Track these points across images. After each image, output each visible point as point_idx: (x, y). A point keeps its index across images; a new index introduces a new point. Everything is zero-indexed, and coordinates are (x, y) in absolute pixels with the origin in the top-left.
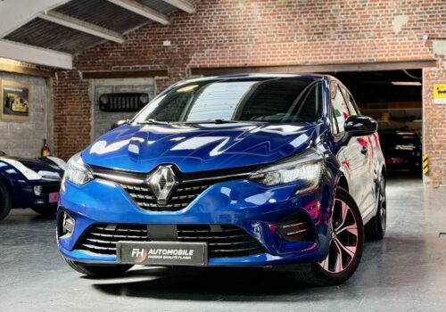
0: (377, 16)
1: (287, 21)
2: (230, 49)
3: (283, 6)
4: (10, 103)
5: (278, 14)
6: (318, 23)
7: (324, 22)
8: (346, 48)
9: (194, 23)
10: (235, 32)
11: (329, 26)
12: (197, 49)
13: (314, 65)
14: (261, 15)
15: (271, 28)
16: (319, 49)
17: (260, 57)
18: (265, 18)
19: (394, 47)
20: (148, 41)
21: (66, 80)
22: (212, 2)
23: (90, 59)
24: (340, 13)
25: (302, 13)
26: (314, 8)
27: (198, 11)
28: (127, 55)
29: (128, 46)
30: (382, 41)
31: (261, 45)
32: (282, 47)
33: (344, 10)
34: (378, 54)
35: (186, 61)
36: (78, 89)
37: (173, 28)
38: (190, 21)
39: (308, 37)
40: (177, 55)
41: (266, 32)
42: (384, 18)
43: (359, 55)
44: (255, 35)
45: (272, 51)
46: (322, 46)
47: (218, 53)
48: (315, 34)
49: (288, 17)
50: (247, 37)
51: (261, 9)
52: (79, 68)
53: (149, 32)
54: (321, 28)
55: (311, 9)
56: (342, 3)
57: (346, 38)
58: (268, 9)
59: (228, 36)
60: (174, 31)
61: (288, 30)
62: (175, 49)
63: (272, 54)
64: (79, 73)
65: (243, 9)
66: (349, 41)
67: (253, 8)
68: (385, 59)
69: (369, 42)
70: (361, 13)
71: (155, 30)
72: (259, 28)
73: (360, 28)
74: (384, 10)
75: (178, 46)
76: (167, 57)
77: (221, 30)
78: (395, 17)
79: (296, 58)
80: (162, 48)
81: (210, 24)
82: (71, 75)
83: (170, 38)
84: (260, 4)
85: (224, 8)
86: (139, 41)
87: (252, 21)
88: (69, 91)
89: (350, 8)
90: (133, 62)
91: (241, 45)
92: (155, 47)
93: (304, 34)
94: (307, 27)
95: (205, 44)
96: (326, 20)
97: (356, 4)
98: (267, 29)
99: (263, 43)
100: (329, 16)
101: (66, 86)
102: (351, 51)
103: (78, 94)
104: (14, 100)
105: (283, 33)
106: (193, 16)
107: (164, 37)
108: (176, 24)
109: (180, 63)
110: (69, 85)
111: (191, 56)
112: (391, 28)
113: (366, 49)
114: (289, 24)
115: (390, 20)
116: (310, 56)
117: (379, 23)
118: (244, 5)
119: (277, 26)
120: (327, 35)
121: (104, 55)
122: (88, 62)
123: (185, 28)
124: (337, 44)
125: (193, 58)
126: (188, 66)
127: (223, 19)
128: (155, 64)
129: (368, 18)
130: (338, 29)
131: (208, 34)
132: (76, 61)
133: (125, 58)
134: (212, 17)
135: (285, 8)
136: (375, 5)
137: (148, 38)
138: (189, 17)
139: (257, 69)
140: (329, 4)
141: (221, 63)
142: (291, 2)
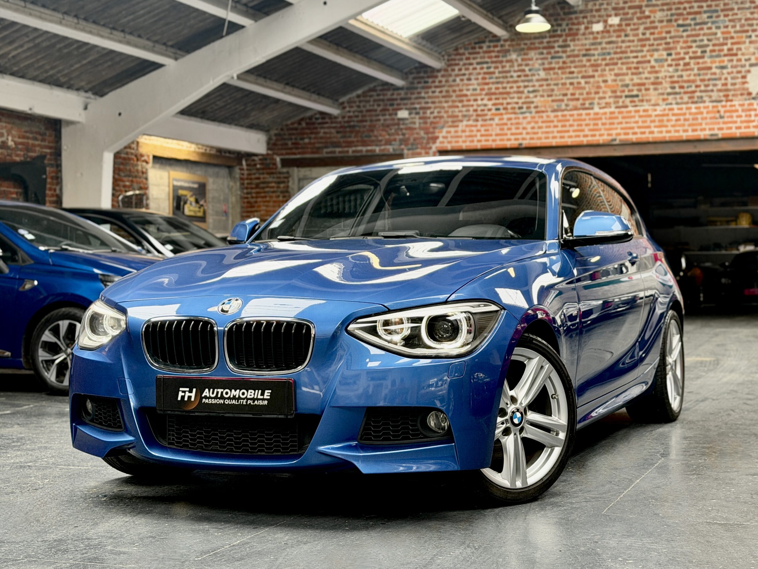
0: (723, 68)
1: (583, 77)
2: (496, 121)
3: (577, 56)
4: (182, 203)
5: (570, 67)
6: (632, 80)
7: (641, 79)
8: (674, 118)
9: (443, 83)
10: (505, 96)
11: (649, 84)
12: (448, 122)
13: (624, 144)
14: (544, 69)
15: (559, 90)
16: (633, 120)
17: (542, 133)
18: (550, 74)
19: (750, 116)
20: (376, 110)
21: (258, 169)
22: (470, 51)
23: (291, 139)
24: (666, 64)
25: (607, 65)
26: (626, 58)
27: (449, 65)
28: (345, 132)
29: (346, 119)
30: (731, 106)
31: (544, 115)
32: (576, 117)
33: (673, 60)
34: (725, 126)
35: (431, 141)
36: (275, 182)
37: (412, 91)
38: (437, 80)
39: (615, 102)
40: (418, 131)
41: (551, 96)
42: (735, 70)
43: (695, 127)
44: (535, 100)
45: (560, 124)
46: (637, 114)
47: (479, 128)
48: (626, 97)
49: (586, 71)
50: (523, 103)
51: (543, 61)
52: (276, 151)
53: (376, 98)
54: (635, 88)
55: (621, 58)
56: (670, 49)
57: (674, 102)
58: (554, 61)
59: (494, 101)
60: (413, 96)
61: (585, 92)
62: (414, 123)
63: (560, 129)
64: (275, 160)
65: (517, 60)
66: (680, 106)
67: (531, 59)
68: (736, 133)
69: (710, 109)
70: (698, 63)
71: (386, 95)
72: (540, 89)
73: (697, 86)
74: (735, 58)
75: (420, 118)
76: (404, 134)
77: (484, 92)
78: (753, 69)
79: (597, 133)
80: (396, 121)
81: (467, 85)
82: (265, 162)
83: (409, 106)
84: (542, 53)
85: (489, 60)
86: (361, 112)
87: (530, 78)
88: (262, 185)
89: (682, 55)
90: (353, 142)
91: (513, 116)
92: (385, 120)
93: (610, 97)
94: (613, 86)
95: (460, 114)
96: (643, 76)
97: (691, 50)
98: (553, 90)
99: (547, 111)
100: (649, 69)
101: (258, 178)
102: (682, 122)
103: (275, 189)
104: (187, 200)
105: (577, 96)
106: (442, 73)
107: (398, 105)
108: (416, 85)
109: (422, 143)
110: (262, 176)
111: (439, 132)
112: (746, 86)
113: (706, 118)
114: (586, 83)
115: (743, 74)
116: (619, 131)
117: (726, 79)
118: (518, 56)
119: (568, 86)
120: (645, 98)
121: (312, 133)
122: (290, 143)
123: (430, 90)
124: (661, 111)
125: (441, 135)
126: (434, 147)
127: (487, 76)
128: (386, 144)
129: (709, 72)
130: (662, 89)
131: (464, 99)
132: (272, 142)
133: (341, 137)
134: (470, 74)
135: (581, 58)
136: (720, 51)
137: (376, 107)
138: (435, 74)
139: (538, 150)
140: (648, 51)
141: (484, 143)
142: (589, 50)
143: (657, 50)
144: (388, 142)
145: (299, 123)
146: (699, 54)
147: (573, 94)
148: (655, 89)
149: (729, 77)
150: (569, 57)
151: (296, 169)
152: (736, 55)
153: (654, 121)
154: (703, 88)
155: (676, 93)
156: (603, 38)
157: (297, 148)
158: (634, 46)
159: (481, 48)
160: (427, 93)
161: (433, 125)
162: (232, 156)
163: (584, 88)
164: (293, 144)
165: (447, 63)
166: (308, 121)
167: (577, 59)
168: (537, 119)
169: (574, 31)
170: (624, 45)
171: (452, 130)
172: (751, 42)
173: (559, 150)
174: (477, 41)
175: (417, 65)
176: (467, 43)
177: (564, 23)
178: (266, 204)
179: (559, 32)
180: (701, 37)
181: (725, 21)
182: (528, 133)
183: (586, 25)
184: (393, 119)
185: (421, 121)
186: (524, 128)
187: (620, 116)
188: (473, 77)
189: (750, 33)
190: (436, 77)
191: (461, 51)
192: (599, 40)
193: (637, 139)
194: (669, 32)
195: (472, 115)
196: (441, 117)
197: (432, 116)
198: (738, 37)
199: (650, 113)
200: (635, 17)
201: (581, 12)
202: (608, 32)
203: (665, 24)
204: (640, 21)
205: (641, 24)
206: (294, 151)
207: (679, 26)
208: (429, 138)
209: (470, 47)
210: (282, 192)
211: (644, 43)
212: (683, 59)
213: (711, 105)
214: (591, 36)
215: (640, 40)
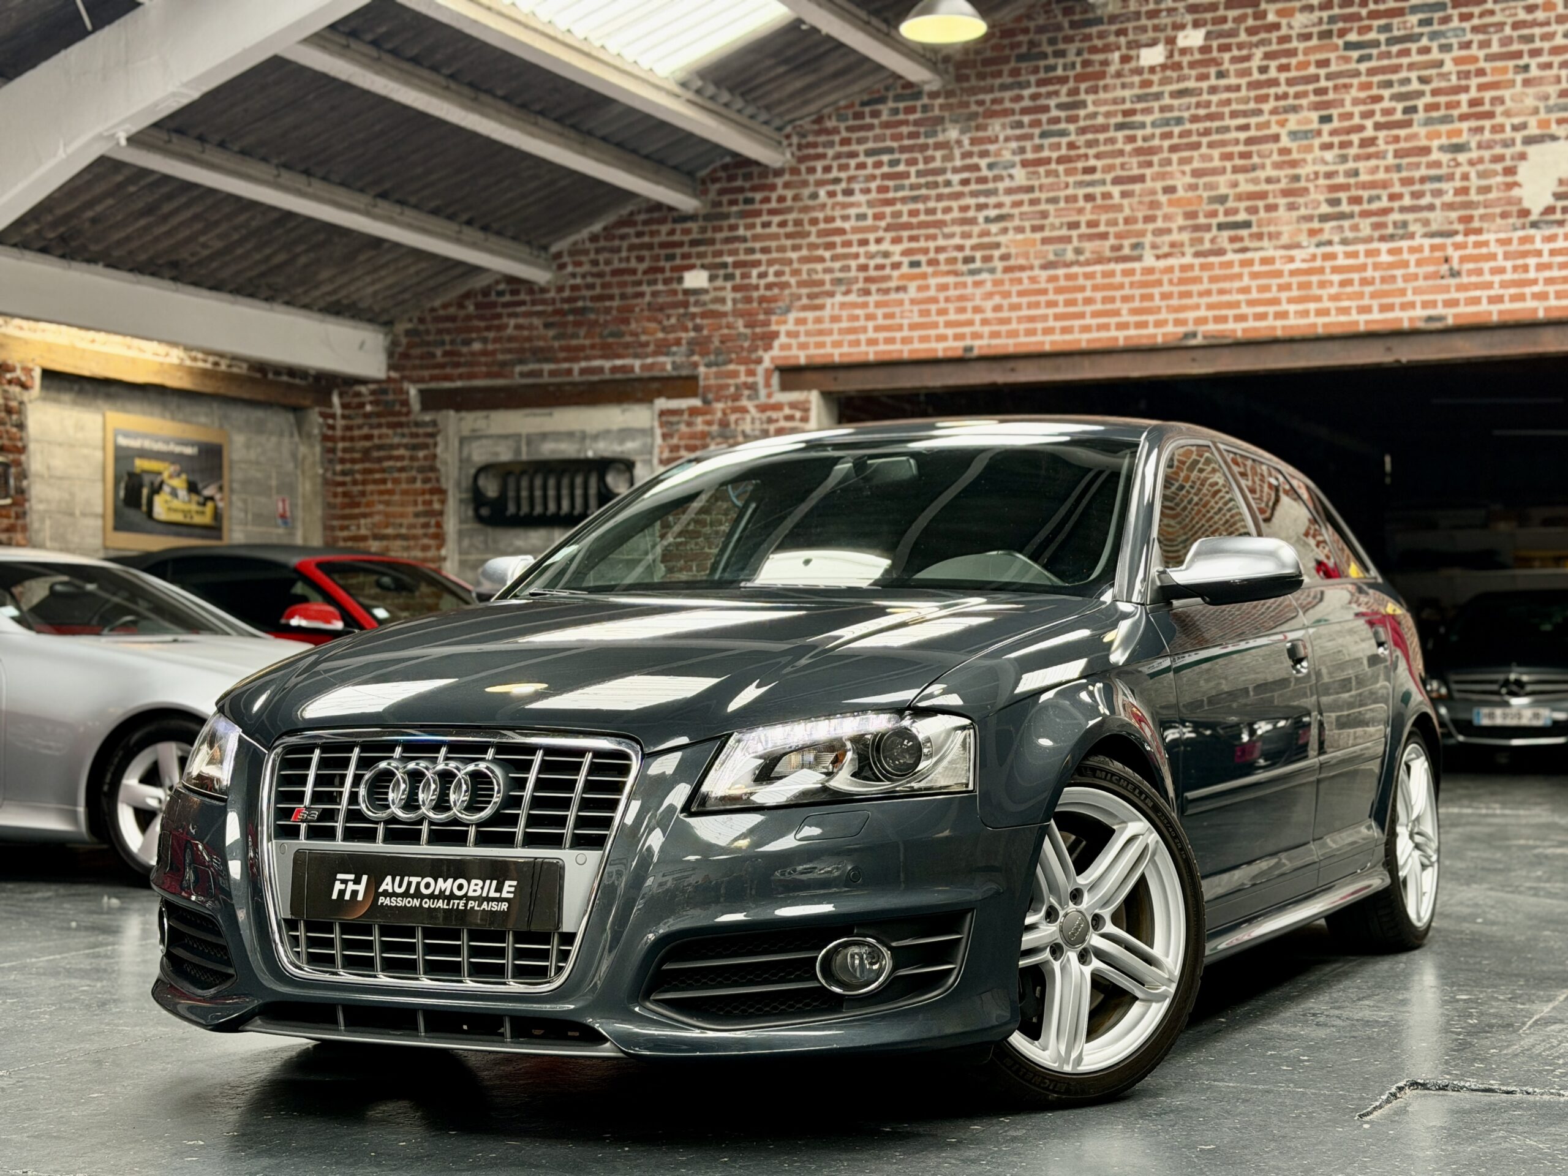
0: (1457, 148)
2: (912, 292)
3: (1104, 128)
4: (145, 492)
5: (1086, 157)
6: (1235, 185)
7: (1255, 181)
8: (1336, 278)
9: (789, 203)
10: (932, 231)
11: (1275, 194)
13: (1216, 346)
14: (1025, 164)
15: (1059, 213)
16: (1236, 284)
17: (1020, 320)
18: (1037, 174)
19: (1525, 268)
20: (634, 272)
21: (367, 416)
22: (851, 122)
23: (443, 343)
24: (1317, 142)
25: (1173, 149)
26: (1219, 130)
27: (801, 160)
28: (564, 325)
29: (567, 294)
30: (1477, 245)
31: (1025, 275)
32: (1099, 280)
33: (1333, 133)
34: (1461, 296)
35: (760, 343)
36: (406, 446)
37: (716, 223)
38: (774, 196)
39: (1194, 242)
40: (731, 319)
41: (1041, 228)
42: (1487, 154)
44: (1002, 239)
45: (1061, 298)
46: (1246, 270)
47: (871, 309)
48: (1221, 227)
49: (1123, 167)
50: (974, 248)
51: (1022, 143)
52: (407, 373)
53: (636, 241)
54: (1243, 205)
55: (1207, 132)
56: (1328, 105)
57: (1336, 239)
58: (1047, 142)
59: (906, 245)
60: (719, 236)
61: (1120, 217)
62: (723, 301)
63: (1061, 309)
64: (407, 393)
65: (959, 143)
66: (1350, 249)
67: (996, 140)
68: (1490, 313)
69: (1427, 253)
70: (1397, 139)
71: (658, 232)
72: (1016, 211)
73: (1392, 197)
74: (1487, 123)
75: (735, 289)
76: (698, 328)
77: (883, 224)
78: (1532, 150)
79: (1151, 318)
80: (680, 297)
81: (845, 206)
82: (384, 398)
83: (708, 260)
84: (1019, 125)
85: (895, 145)
86: (600, 275)
87: (990, 186)
88: (375, 454)
89: (1357, 120)
90: (582, 348)
91: (950, 280)
92: (655, 294)
93: (1181, 229)
94: (1189, 202)
96: (1262, 174)
97: (1377, 107)
98: (1044, 215)
99: (1031, 268)
100: (1276, 157)
101: (368, 437)
102: (1356, 288)
103: (406, 463)
104: (162, 483)
105: (1102, 228)
106: (787, 177)
107: (685, 256)
108: (725, 209)
109: (742, 348)
110: (376, 432)
111: (778, 323)
112: (1516, 192)
113: (1415, 277)
114: (1124, 194)
115: (1508, 163)
116: (1202, 313)
117: (1465, 177)
118: (963, 132)
119: (1081, 203)
120: (1265, 230)
121: (488, 328)
122: (439, 351)
123: (758, 221)
124: (1304, 261)
125: (783, 329)
126: (767, 359)
127: (891, 183)
128: (656, 353)
129: (1424, 160)
130: (1307, 205)
131: (838, 239)
132: (400, 349)
133: (555, 338)
134: (851, 179)
135: (1111, 134)
136: (1449, 106)
137: (633, 264)
138: (771, 180)
139: (1011, 364)
140: (1274, 112)
141: (882, 347)
142: (1132, 112)
143: (1295, 109)
144: (663, 348)
145: (460, 304)
146: (1399, 116)
147: (1091, 224)
148: (1292, 207)
149: (1473, 172)
150: (1082, 131)
151: (452, 413)
152: (1490, 115)
153: (1287, 287)
154: (1407, 201)
155: (1342, 216)
156: (1162, 82)
157: (457, 365)
158: (1239, 101)
159: (875, 114)
160: (752, 226)
161: (765, 305)
162: (297, 381)
163: (1119, 208)
164: (446, 354)
165: (798, 153)
166: (480, 298)
167: (1101, 137)
168: (1007, 287)
169: (1097, 68)
170: (1215, 98)
171: (810, 315)
172: (1527, 83)
173: (1061, 361)
174: (866, 97)
175: (728, 159)
176: (842, 103)
177: (1072, 48)
178: (386, 497)
179: (1060, 72)
180: (1404, 74)
181: (1464, 30)
182: (985, 322)
183: (1124, 51)
184: (674, 292)
185: (739, 295)
186: (977, 310)
187: (1205, 275)
188: (856, 186)
189: (1526, 60)
190: (773, 187)
191: (830, 124)
192: (1155, 89)
193: (1244, 330)
194: (1325, 63)
195: (856, 280)
196: (786, 285)
197: (762, 282)
198: (1495, 70)
199: (1278, 266)
200: (1243, 26)
201: (1113, 19)
202: (1178, 66)
203: (1314, 42)
204: (1255, 39)
205: (1257, 45)
206: (448, 371)
207: (1349, 46)
208: (755, 337)
209: (850, 112)
210: (421, 470)
211: (1263, 91)
212: (1361, 128)
213: (1427, 242)
214: (1136, 79)
215: (1252, 86)
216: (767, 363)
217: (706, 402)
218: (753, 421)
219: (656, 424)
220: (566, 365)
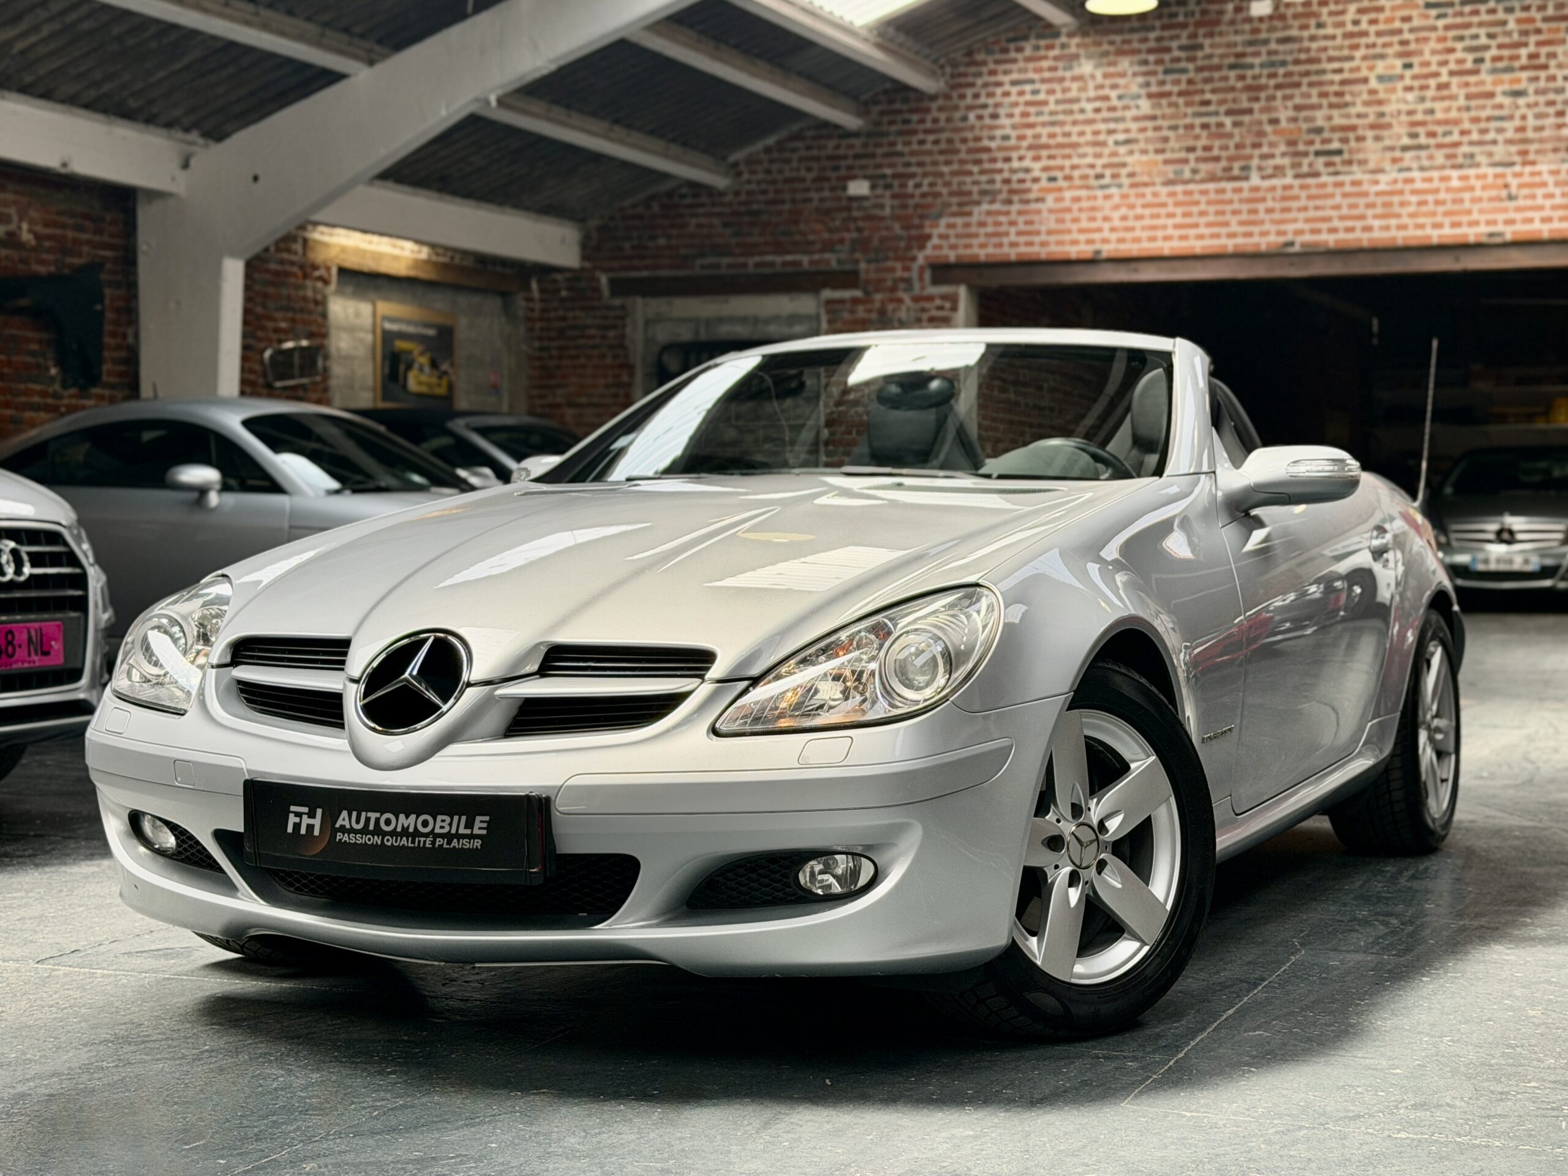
0: (1517, 94)
1: (1229, 113)
2: (1050, 202)
4: (402, 368)
5: (1202, 92)
6: (1330, 118)
7: (1348, 116)
8: (1414, 199)
9: (942, 124)
10: (1067, 151)
11: (1364, 127)
12: (949, 205)
13: (1311, 253)
14: (1150, 96)
15: (1179, 138)
16: (1330, 202)
17: (1143, 228)
18: (1160, 106)
20: (803, 180)
21: (563, 300)
22: (999, 56)
23: (630, 238)
24: (1400, 85)
25: (1278, 87)
26: (1318, 72)
27: (954, 87)
28: (741, 224)
29: (743, 198)
30: (1533, 174)
31: (1148, 191)
32: (1212, 196)
33: (1415, 77)
34: (1518, 216)
35: (915, 243)
36: (598, 327)
37: (878, 140)
38: (929, 118)
39: (1295, 165)
40: (889, 223)
41: (1162, 151)
42: (1542, 99)
43: (1456, 219)
44: (1129, 159)
45: (1179, 211)
46: (1338, 191)
47: (1013, 217)
48: (1318, 153)
49: (1234, 100)
50: (1105, 166)
51: (1148, 78)
52: (599, 263)
53: (804, 153)
54: (1337, 135)
55: (1307, 74)
56: (1409, 54)
57: (1415, 165)
58: (1169, 78)
59: (1045, 162)
60: (880, 151)
61: (1231, 144)
62: (882, 206)
63: (1179, 220)
64: (598, 280)
65: (1093, 77)
66: (1427, 174)
67: (1123, 75)
68: (1541, 231)
69: (1490, 180)
70: (1467, 85)
71: (824, 147)
72: (1141, 136)
73: (1463, 133)
74: (1543, 74)
75: (894, 196)
76: (859, 230)
77: (1025, 144)
79: (1256, 229)
80: (844, 203)
81: (992, 128)
82: (577, 284)
83: (870, 172)
84: (1145, 62)
85: (1036, 76)
86: (774, 182)
87: (1119, 114)
88: (570, 333)
89: (1434, 68)
90: (756, 245)
91: (1083, 193)
92: (822, 200)
93: (1283, 155)
94: (1291, 132)
95: (975, 189)
96: (1353, 111)
97: (1452, 57)
98: (1166, 140)
99: (1153, 184)
100: (1365, 97)
101: (564, 319)
102: (1431, 207)
103: (597, 341)
104: (413, 361)
105: (1216, 152)
106: (940, 102)
108: (885, 128)
109: (898, 247)
110: (570, 314)
111: (932, 226)
112: (1564, 132)
113: (1480, 200)
114: (1236, 124)
115: (1559, 107)
116: (1300, 225)
117: (1524, 117)
118: (1096, 67)
119: (1198, 131)
120: (1356, 157)
121: (672, 226)
122: (627, 245)
123: (915, 139)
124: (1388, 183)
125: (935, 232)
126: (921, 257)
127: (1032, 110)
128: (823, 250)
129: (1490, 102)
130: (1390, 137)
131: (985, 156)
132: (593, 243)
133: (733, 235)
134: (997, 105)
135: (1224, 73)
136: (1513, 58)
137: (803, 173)
138: (926, 104)
139: (1133, 265)
140: (1365, 58)
141: (1023, 249)
142: (1243, 55)
143: (1382, 57)
144: (828, 247)
145: (647, 203)
146: (1469, 65)
147: (1207, 148)
148: (1378, 138)
149: (1530, 114)
150: (1200, 69)
151: (639, 300)
152: (1545, 67)
153: (1371, 206)
154: (1475, 136)
155: (1420, 147)
156: (1271, 29)
157: (644, 257)
158: (1335, 48)
159: (1020, 50)
160: (908, 143)
161: (920, 211)
162: (508, 271)
163: (1230, 136)
164: (633, 247)
165: (950, 82)
166: (665, 200)
167: (1216, 75)
168: (1132, 200)
169: (1213, 16)
170: (1314, 45)
171: (959, 221)
173: (1177, 264)
174: (1011, 35)
175: (888, 85)
176: (991, 40)
178: (579, 371)
179: (1181, 19)
182: (1113, 230)
183: (1237, 3)
184: (839, 199)
185: (896, 202)
186: (1106, 219)
187: (1303, 194)
190: (928, 110)
191: (979, 57)
192: (1263, 35)
193: (1336, 241)
194: (1407, 19)
195: (1000, 191)
196: (939, 194)
197: (918, 192)
198: (1550, 30)
199: (1365, 187)
202: (1282, 17)
206: (636, 262)
207: (1429, 5)
208: (910, 238)
209: (997, 47)
210: (611, 347)
211: (1355, 41)
212: (1436, 75)
213: (1491, 171)
214: (1247, 27)
215: (1348, 35)
216: (921, 259)
217: (867, 292)
218: (908, 310)
219: (822, 311)
220: (741, 260)
